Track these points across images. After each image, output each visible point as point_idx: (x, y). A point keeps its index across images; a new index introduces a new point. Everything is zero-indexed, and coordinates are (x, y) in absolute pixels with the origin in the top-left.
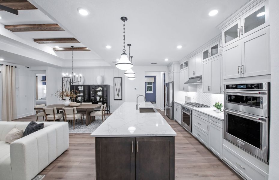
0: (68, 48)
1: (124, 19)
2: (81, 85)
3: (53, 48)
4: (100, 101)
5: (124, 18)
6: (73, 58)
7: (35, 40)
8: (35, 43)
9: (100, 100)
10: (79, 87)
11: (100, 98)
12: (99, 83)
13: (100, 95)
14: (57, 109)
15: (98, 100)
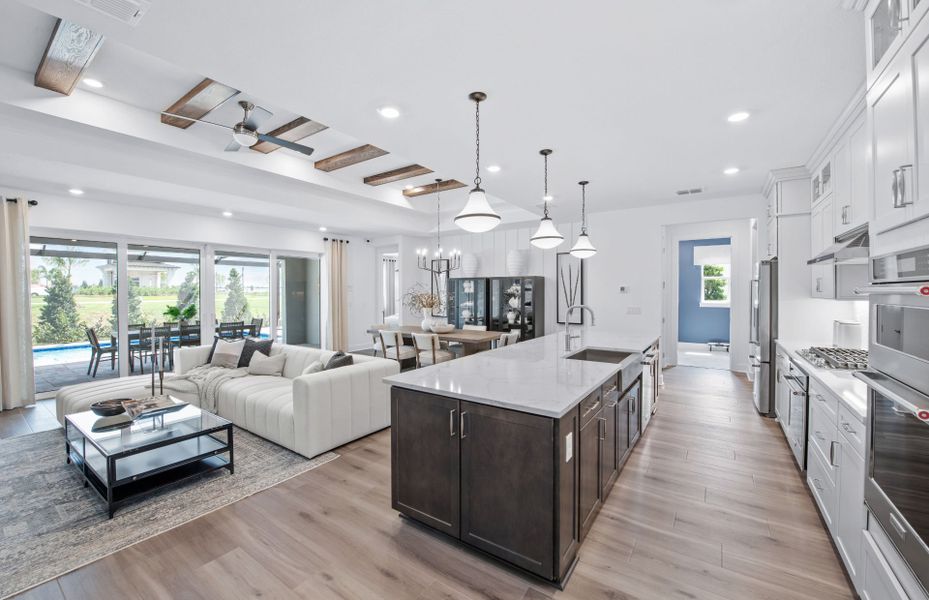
0: (431, 185)
1: (477, 97)
2: (469, 279)
3: (404, 191)
4: (515, 326)
5: (477, 95)
6: (441, 210)
7: (366, 180)
8: (367, 187)
9: (516, 322)
10: (466, 284)
11: (517, 318)
12: (512, 273)
13: (516, 306)
14: (403, 334)
15: (511, 322)
